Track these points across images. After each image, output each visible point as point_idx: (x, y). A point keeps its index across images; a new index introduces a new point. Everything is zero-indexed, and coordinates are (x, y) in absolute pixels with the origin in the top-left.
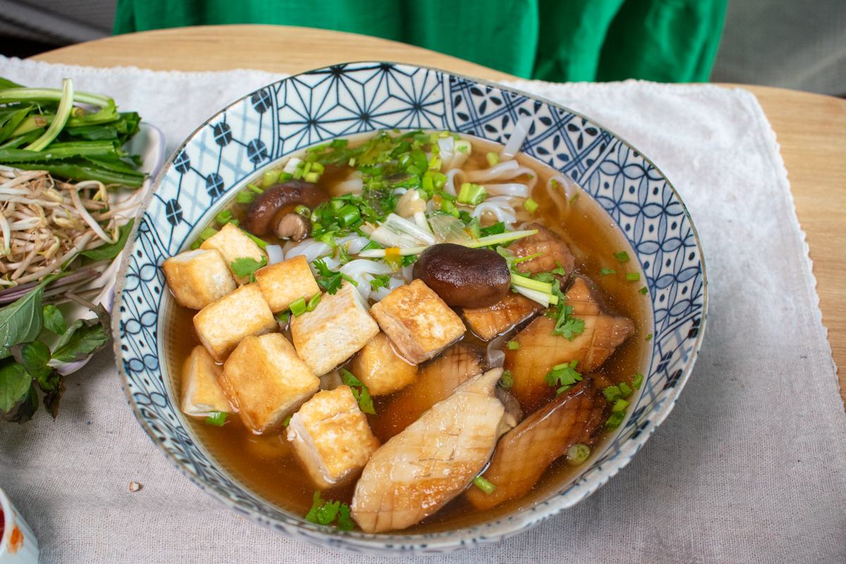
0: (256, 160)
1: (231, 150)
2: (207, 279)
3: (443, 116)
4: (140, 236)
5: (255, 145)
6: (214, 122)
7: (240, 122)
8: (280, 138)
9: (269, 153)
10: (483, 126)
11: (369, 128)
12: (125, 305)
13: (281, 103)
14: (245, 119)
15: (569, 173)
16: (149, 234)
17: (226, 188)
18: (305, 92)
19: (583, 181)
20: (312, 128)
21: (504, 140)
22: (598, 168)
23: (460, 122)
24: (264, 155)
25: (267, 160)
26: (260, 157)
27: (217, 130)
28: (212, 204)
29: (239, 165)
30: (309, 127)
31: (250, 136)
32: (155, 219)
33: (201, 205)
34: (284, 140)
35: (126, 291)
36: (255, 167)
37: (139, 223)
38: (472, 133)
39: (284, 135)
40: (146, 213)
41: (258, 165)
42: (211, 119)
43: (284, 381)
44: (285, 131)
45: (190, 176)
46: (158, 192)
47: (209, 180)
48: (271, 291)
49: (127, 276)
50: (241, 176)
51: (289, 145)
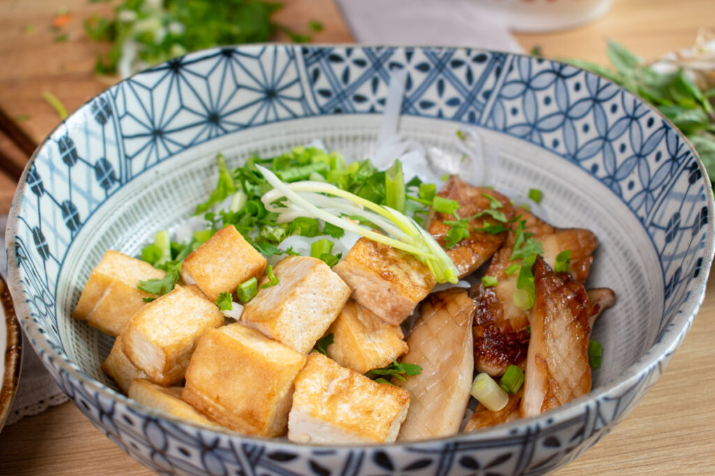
0: (105, 185)
1: (80, 171)
3: (302, 99)
4: (20, 262)
5: (101, 165)
6: (56, 137)
8: (126, 156)
9: (117, 176)
10: (351, 98)
11: (220, 132)
13: (121, 112)
14: (87, 133)
15: (465, 117)
16: (27, 262)
17: (81, 220)
18: (144, 94)
19: (484, 120)
20: (159, 141)
21: (378, 107)
22: (500, 96)
23: (323, 101)
24: (113, 178)
25: (117, 185)
26: (109, 181)
27: (61, 146)
28: (73, 239)
29: (90, 191)
30: (154, 141)
32: (27, 245)
33: (63, 239)
34: (130, 159)
36: (106, 193)
37: (14, 248)
38: (338, 111)
39: (130, 152)
40: (17, 237)
41: (110, 192)
42: (53, 131)
46: (22, 215)
47: (64, 209)
49: (27, 301)
50: (94, 206)
51: (137, 164)
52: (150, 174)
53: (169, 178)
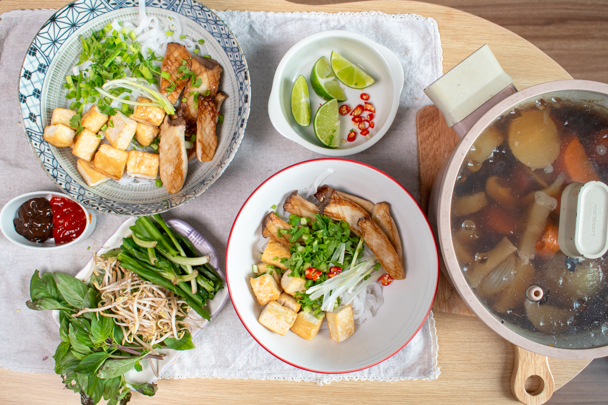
0: (43, 71)
1: (34, 77)
2: (65, 137)
3: (106, 7)
4: (31, 138)
5: (40, 67)
6: (22, 74)
7: (30, 65)
8: (46, 57)
9: (46, 65)
10: (125, 3)
11: (77, 28)
12: (48, 168)
13: (39, 46)
14: (31, 63)
15: (171, 9)
16: (33, 134)
17: (40, 91)
18: (46, 35)
19: (178, 11)
20: (56, 43)
21: (136, 5)
22: (182, 6)
23: (114, 6)
24: (45, 67)
25: (47, 67)
26: (44, 69)
27: (25, 76)
28: (40, 100)
29: (39, 79)
30: (55, 44)
31: (36, 65)
32: (30, 127)
33: (37, 105)
34: (48, 56)
35: (44, 162)
36: (44, 74)
37: (27, 134)
38: (121, 8)
40: (27, 129)
41: (45, 72)
42: (20, 74)
43: (118, 161)
44: (47, 53)
45: (28, 99)
46: (24, 118)
47: (34, 94)
48: (90, 127)
49: (40, 157)
50: (42, 81)
51: (51, 56)
52: (57, 54)
53: (64, 52)
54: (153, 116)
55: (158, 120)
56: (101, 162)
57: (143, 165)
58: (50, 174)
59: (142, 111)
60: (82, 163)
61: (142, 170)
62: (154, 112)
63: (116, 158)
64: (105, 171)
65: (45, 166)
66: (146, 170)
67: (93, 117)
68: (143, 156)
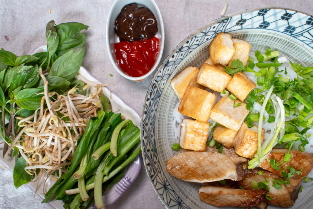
0: (286, 31)
1: (283, 22)
4: (221, 22)
5: (292, 28)
6: (288, 12)
7: (297, 19)
8: (302, 34)
9: (293, 33)
12: (190, 42)
14: (299, 20)
16: (224, 24)
17: (267, 28)
24: (291, 32)
25: (290, 34)
26: (289, 31)
27: (286, 14)
28: (257, 28)
29: (279, 27)
31: (293, 25)
32: (232, 21)
33: (253, 26)
34: (302, 35)
35: (196, 37)
36: (284, 32)
37: (226, 19)
39: (304, 35)
40: (231, 17)
41: (285, 32)
42: (289, 10)
44: (306, 34)
45: (261, 17)
46: (243, 15)
47: (264, 22)
49: (201, 32)
50: (276, 30)
51: (302, 38)
52: (302, 43)
53: (304, 49)
54: (247, 148)
55: (242, 152)
56: (198, 96)
57: (195, 135)
58: (184, 44)
59: (252, 138)
60: (195, 73)
61: (190, 135)
62: (250, 148)
63: (202, 110)
64: (188, 99)
65: (193, 38)
66: (190, 139)
67: (244, 87)
68: (204, 136)
